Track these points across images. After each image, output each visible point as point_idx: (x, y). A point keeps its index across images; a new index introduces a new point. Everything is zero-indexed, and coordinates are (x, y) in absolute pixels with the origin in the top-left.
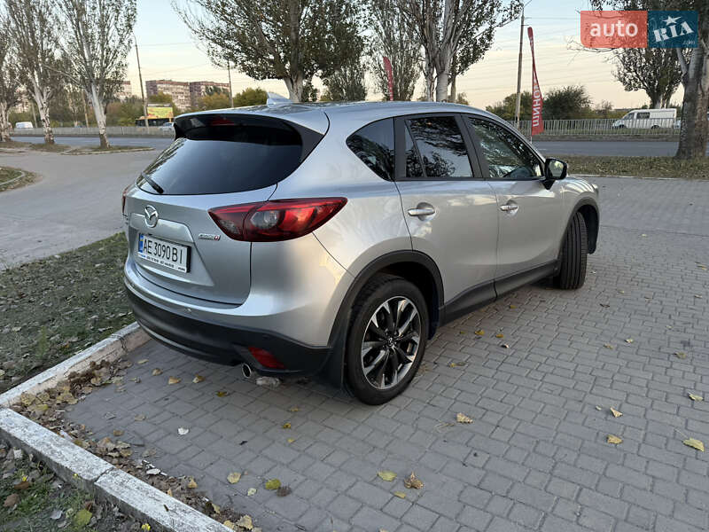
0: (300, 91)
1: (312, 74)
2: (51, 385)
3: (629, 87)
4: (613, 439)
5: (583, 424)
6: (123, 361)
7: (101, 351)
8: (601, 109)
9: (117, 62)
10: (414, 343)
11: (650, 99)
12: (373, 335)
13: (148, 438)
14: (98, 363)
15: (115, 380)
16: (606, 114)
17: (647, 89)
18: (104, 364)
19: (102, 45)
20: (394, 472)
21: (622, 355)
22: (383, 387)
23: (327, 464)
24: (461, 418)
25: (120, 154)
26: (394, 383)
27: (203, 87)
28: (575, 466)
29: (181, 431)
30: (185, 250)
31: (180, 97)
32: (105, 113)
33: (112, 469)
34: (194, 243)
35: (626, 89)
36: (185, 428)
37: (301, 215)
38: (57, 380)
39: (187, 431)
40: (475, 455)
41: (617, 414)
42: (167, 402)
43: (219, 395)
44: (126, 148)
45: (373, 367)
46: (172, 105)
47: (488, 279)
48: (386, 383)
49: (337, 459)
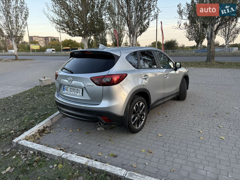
0: (87, 41)
1: (91, 35)
2: (33, 133)
3: (190, 40)
4: (201, 138)
5: (193, 135)
6: (52, 126)
7: (46, 123)
8: (181, 46)
9: (21, 30)
10: (144, 115)
11: (196, 43)
12: (134, 113)
13: (69, 146)
14: (45, 127)
15: (52, 131)
16: (183, 48)
17: (195, 40)
18: (47, 127)
19: (16, 24)
20: (145, 150)
21: (200, 117)
22: (137, 128)
23: (125, 149)
24: (160, 135)
25: (23, 62)
26: (139, 127)
27: (50, 39)
28: (193, 145)
29: (79, 144)
30: (81, 90)
31: (41, 42)
32: (17, 47)
33: (65, 153)
34: (85, 87)
35: (189, 40)
36: (80, 143)
37: (115, 79)
38: (35, 131)
39: (81, 143)
40: (166, 144)
41: (201, 132)
42: (71, 136)
43: (87, 133)
44: (25, 59)
45: (134, 122)
46: (39, 45)
47: (161, 97)
48: (138, 127)
49: (128, 147)
